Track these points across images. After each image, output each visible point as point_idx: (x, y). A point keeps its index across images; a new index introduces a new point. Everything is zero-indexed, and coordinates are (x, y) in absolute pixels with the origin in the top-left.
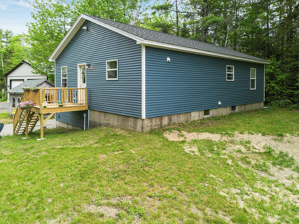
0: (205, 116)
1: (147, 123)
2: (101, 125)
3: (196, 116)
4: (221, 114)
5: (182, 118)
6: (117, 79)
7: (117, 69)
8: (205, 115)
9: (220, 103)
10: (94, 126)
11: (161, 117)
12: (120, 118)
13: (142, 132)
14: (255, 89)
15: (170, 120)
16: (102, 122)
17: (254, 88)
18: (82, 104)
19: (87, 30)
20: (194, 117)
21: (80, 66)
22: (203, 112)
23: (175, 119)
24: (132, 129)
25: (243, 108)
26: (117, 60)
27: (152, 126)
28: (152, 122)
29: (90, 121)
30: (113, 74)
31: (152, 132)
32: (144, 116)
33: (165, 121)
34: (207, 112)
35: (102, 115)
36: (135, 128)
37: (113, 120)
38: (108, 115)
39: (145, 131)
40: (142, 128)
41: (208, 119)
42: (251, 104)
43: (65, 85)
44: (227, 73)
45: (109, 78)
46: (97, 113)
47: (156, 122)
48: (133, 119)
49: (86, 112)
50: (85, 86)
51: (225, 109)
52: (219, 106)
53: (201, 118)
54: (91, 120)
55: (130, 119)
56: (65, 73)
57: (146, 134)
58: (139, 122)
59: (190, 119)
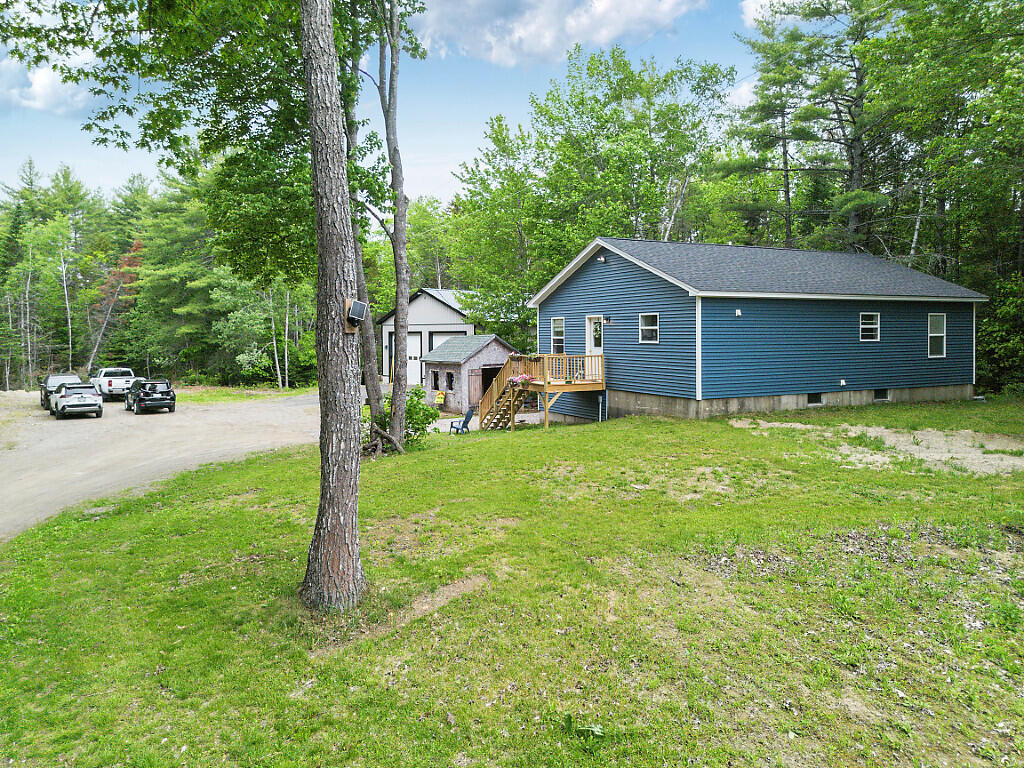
0: (811, 405)
1: (703, 405)
2: (630, 414)
3: (789, 402)
4: (846, 403)
5: (764, 404)
6: (657, 342)
7: (657, 328)
8: (809, 402)
9: (843, 382)
10: (617, 414)
11: (726, 400)
12: (663, 400)
13: (698, 418)
14: (945, 356)
15: (742, 405)
16: (632, 408)
17: (942, 354)
18: (595, 380)
19: (605, 262)
20: (787, 403)
21: (590, 319)
22: (806, 397)
23: (750, 403)
24: (681, 416)
25: (906, 395)
26: (658, 314)
27: (711, 411)
28: (711, 405)
29: (610, 407)
30: (650, 335)
31: (712, 418)
32: (699, 397)
33: (734, 406)
34: (814, 398)
35: (632, 398)
36: (685, 414)
37: (651, 404)
38: (642, 397)
39: (701, 416)
40: (697, 413)
41: (815, 409)
42: (931, 389)
43: (559, 350)
44: (862, 326)
45: (643, 339)
46: (622, 395)
47: (718, 406)
48: (682, 401)
49: (602, 393)
50: (600, 351)
51: (858, 395)
52: (843, 389)
53: (801, 406)
54: (612, 405)
55: (678, 401)
56: (559, 330)
57: (703, 420)
58: (693, 406)
59: (780, 406)
